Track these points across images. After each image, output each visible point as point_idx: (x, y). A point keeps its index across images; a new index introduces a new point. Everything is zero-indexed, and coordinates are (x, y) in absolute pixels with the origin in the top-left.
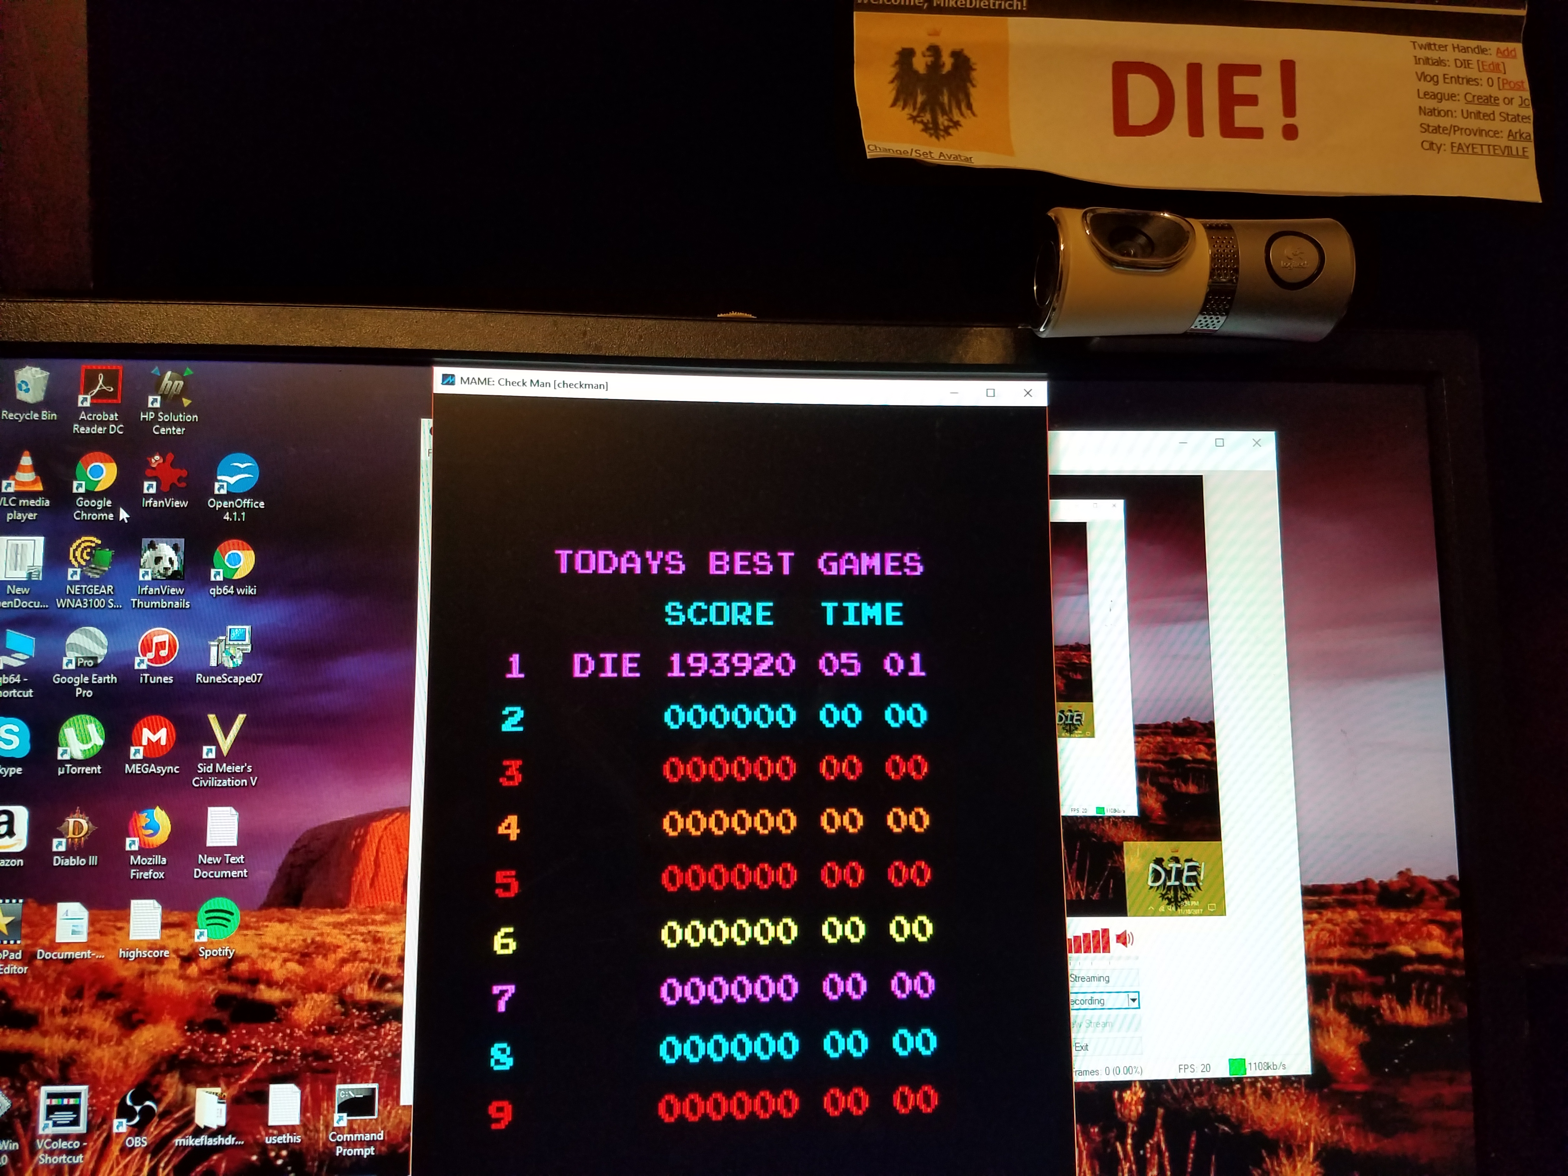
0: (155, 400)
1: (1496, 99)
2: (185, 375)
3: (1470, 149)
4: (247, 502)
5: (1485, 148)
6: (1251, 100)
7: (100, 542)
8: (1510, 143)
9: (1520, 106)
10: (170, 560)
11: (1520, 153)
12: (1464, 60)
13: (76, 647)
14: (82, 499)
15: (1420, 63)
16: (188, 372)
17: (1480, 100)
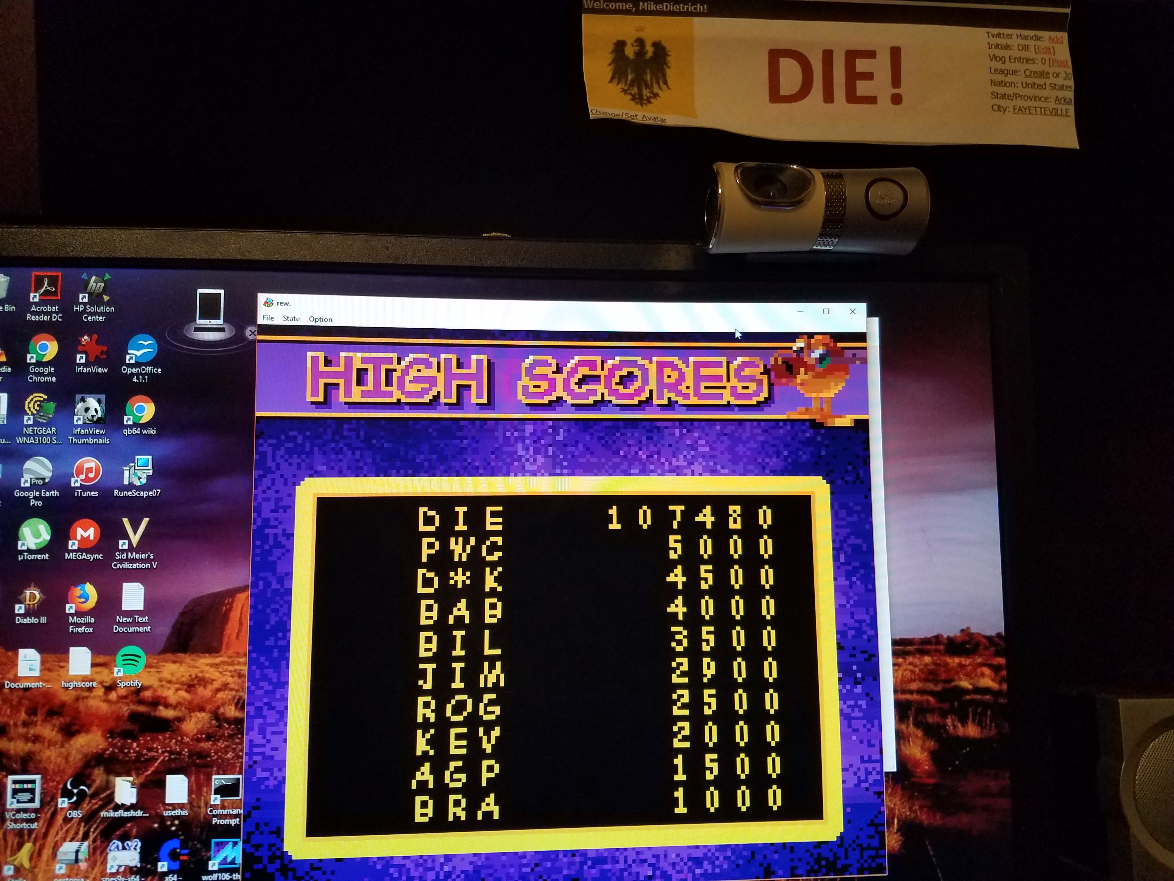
0: (84, 297)
1: (1048, 73)
2: (105, 278)
3: (1027, 110)
4: (149, 369)
5: (1038, 110)
6: (869, 76)
7: (46, 397)
8: (1056, 106)
9: (1065, 79)
10: (96, 410)
11: (1064, 112)
12: (1025, 46)
13: (31, 471)
14: (33, 367)
15: (992, 48)
16: (107, 277)
17: (1036, 75)
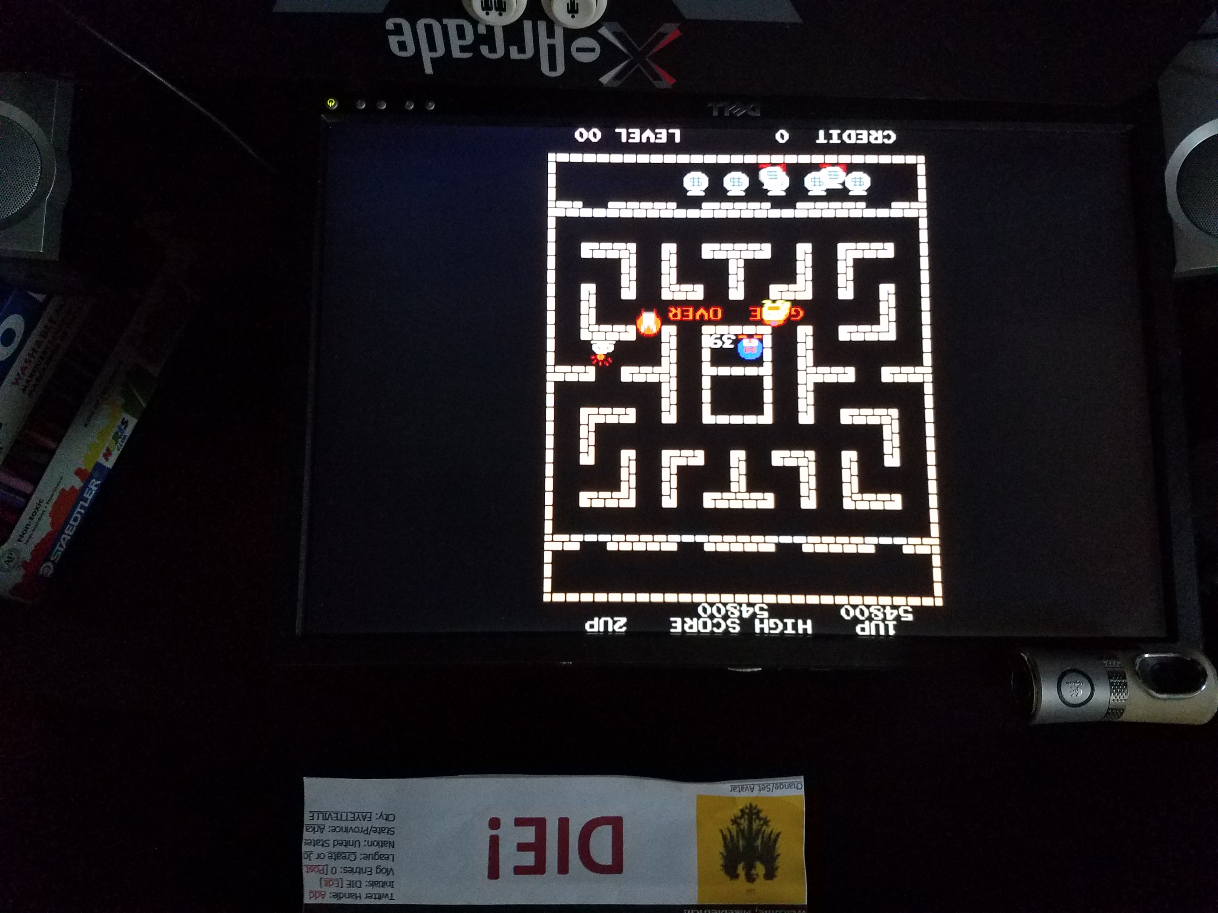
1: (330, 858)
3: (356, 817)
5: (344, 818)
6: (522, 847)
8: (324, 822)
9: (312, 853)
11: (316, 815)
15: (390, 882)
17: (343, 855)
